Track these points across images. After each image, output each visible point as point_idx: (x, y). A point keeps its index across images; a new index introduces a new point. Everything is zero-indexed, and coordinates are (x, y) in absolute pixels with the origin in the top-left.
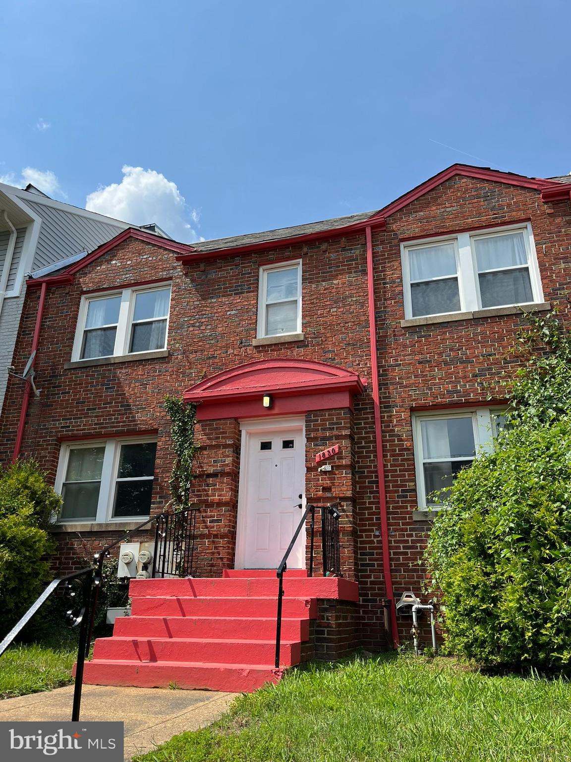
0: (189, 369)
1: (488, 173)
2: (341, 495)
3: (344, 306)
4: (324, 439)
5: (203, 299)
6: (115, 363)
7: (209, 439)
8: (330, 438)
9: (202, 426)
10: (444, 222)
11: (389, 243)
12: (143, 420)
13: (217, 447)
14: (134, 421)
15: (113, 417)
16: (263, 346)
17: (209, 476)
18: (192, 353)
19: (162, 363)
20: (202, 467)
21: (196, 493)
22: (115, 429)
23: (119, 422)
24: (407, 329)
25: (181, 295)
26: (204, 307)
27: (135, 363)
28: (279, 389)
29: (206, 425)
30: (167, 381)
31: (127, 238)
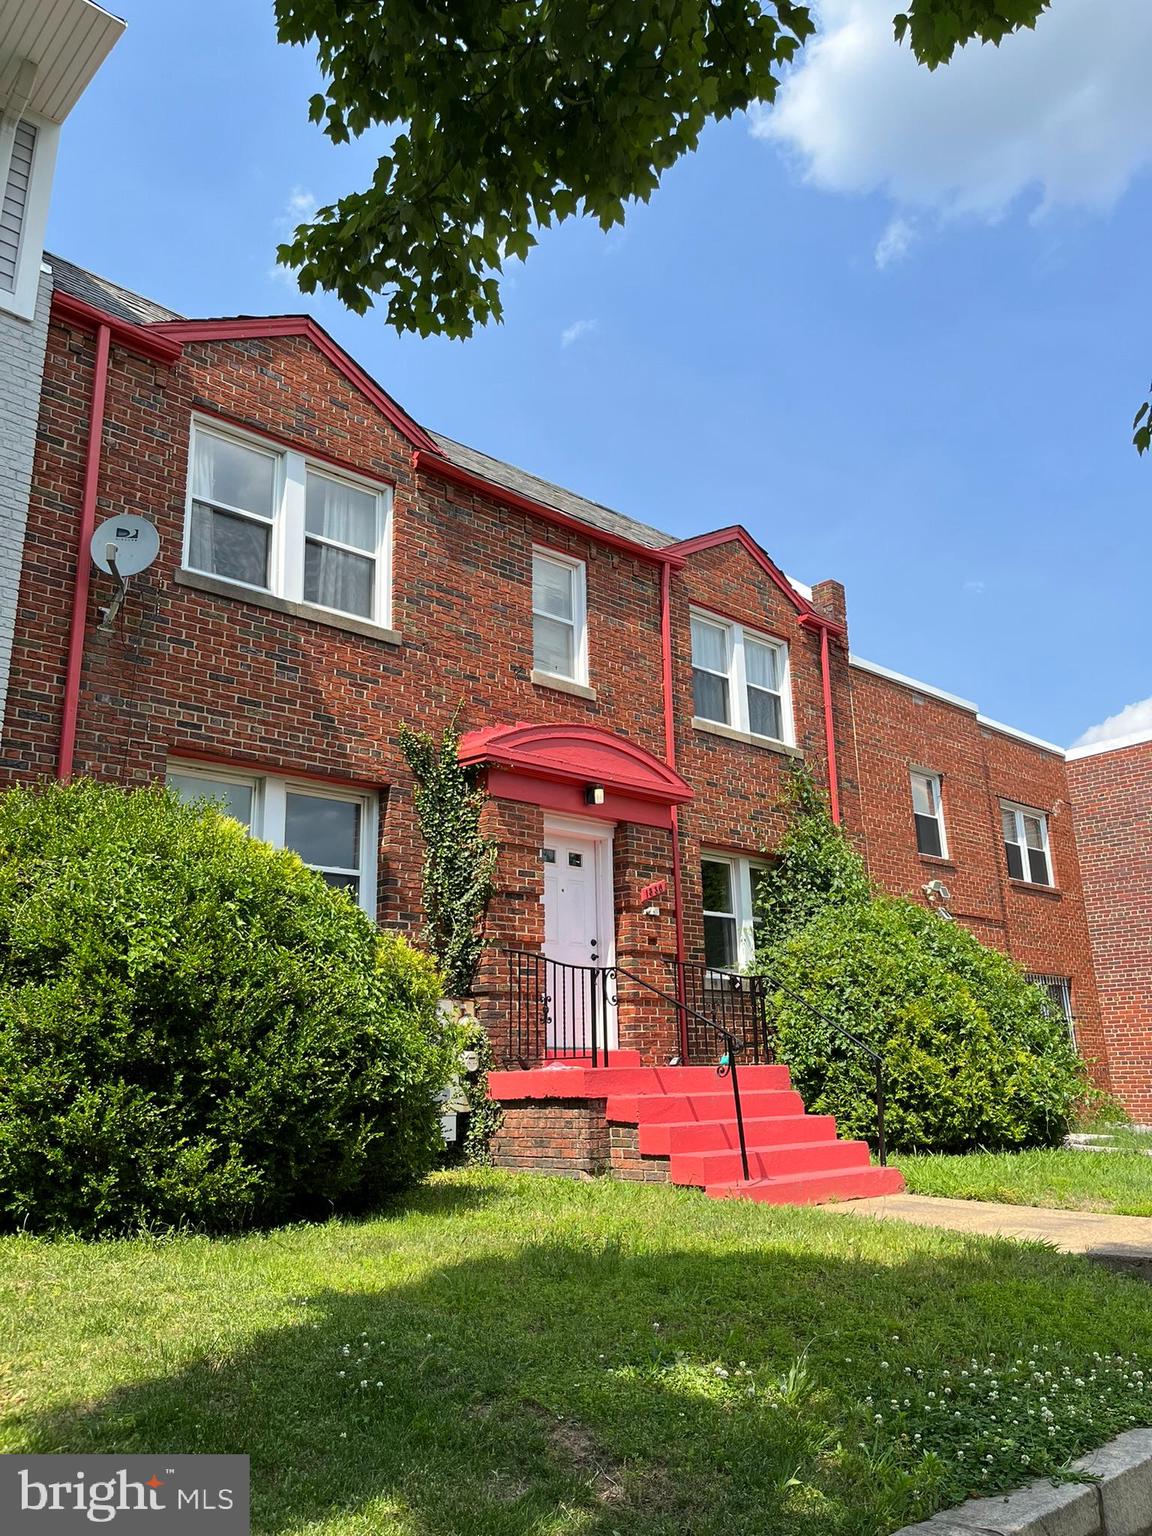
0: (437, 685)
1: (764, 558)
2: (668, 951)
3: (639, 668)
4: (647, 867)
5: (453, 559)
6: (295, 617)
7: (511, 833)
8: (652, 868)
9: (499, 807)
10: (727, 599)
11: (680, 598)
12: (362, 759)
13: (521, 848)
14: (345, 756)
15: (301, 735)
16: (544, 688)
17: (511, 895)
18: (439, 655)
19: (390, 654)
20: (503, 879)
21: (497, 922)
22: (307, 762)
23: (315, 750)
24: (697, 733)
25: (414, 529)
26: (456, 574)
27: (337, 632)
28: (611, 781)
29: (505, 808)
30: (399, 695)
31: (299, 336)
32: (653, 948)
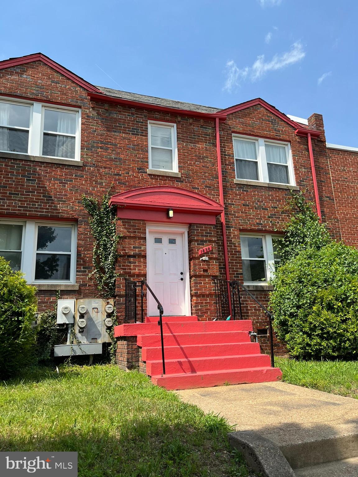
0: (100, 179)
2: (213, 275)
3: (204, 162)
4: (202, 241)
5: (109, 131)
6: (34, 161)
7: (129, 232)
8: (206, 241)
9: (123, 222)
10: (253, 129)
11: (227, 131)
12: (65, 210)
13: (134, 238)
14: (57, 209)
15: (37, 204)
16: (154, 175)
17: (130, 256)
18: (102, 168)
19: (78, 170)
20: (125, 250)
21: (122, 267)
22: (39, 213)
23: (43, 209)
24: (237, 185)
25: (90, 122)
26: (109, 136)
27: (53, 165)
28: (178, 207)
29: (126, 222)
30: (82, 184)
31: (37, 61)
32: (206, 274)
